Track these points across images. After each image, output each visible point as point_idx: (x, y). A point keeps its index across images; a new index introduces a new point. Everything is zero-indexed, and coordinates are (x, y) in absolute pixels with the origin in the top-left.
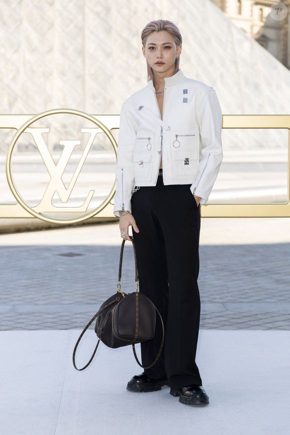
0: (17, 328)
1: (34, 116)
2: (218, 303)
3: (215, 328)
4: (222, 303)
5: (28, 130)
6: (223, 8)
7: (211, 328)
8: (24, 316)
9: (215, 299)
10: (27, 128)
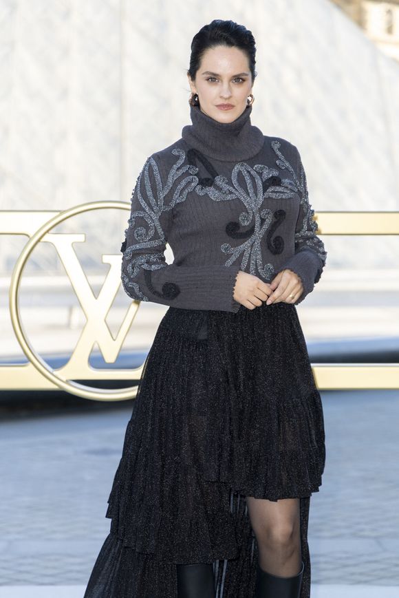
0: (18, 581)
1: (58, 213)
2: (368, 537)
3: (366, 582)
4: (376, 538)
5: (47, 238)
6: (360, 22)
7: (359, 582)
8: (30, 561)
9: (362, 530)
10: (47, 234)
